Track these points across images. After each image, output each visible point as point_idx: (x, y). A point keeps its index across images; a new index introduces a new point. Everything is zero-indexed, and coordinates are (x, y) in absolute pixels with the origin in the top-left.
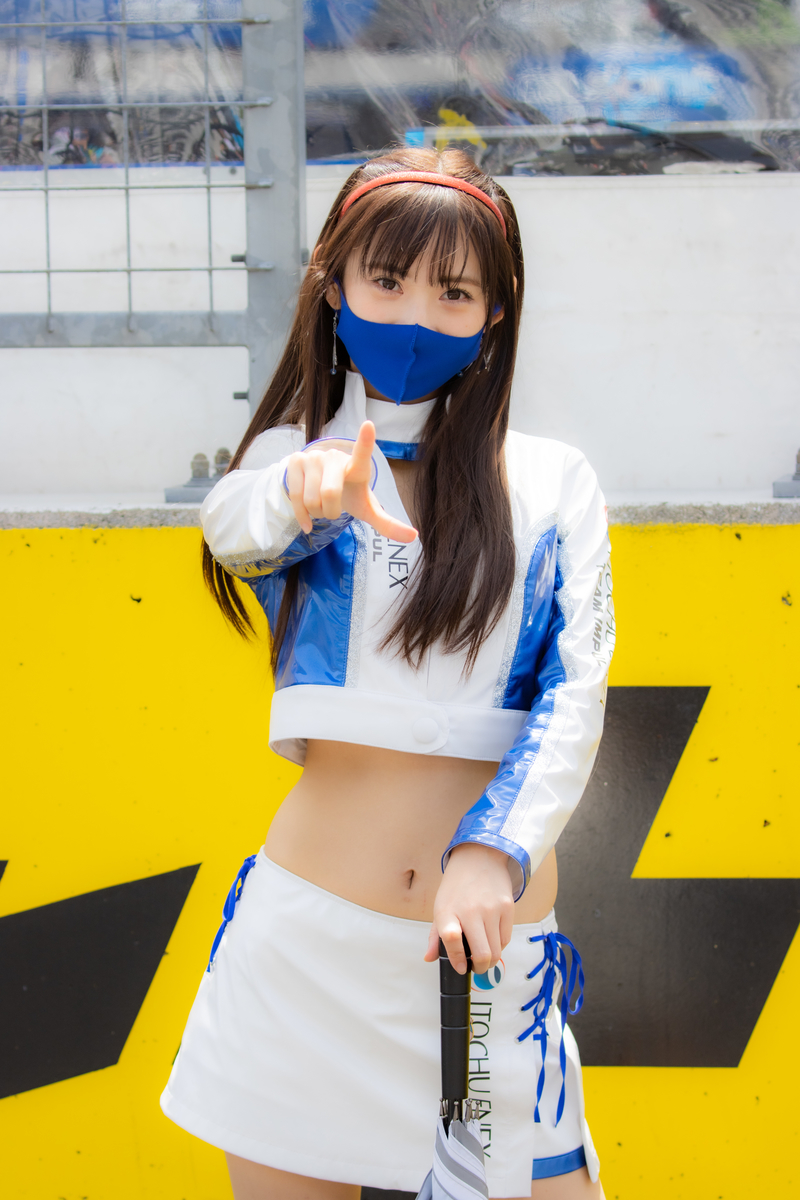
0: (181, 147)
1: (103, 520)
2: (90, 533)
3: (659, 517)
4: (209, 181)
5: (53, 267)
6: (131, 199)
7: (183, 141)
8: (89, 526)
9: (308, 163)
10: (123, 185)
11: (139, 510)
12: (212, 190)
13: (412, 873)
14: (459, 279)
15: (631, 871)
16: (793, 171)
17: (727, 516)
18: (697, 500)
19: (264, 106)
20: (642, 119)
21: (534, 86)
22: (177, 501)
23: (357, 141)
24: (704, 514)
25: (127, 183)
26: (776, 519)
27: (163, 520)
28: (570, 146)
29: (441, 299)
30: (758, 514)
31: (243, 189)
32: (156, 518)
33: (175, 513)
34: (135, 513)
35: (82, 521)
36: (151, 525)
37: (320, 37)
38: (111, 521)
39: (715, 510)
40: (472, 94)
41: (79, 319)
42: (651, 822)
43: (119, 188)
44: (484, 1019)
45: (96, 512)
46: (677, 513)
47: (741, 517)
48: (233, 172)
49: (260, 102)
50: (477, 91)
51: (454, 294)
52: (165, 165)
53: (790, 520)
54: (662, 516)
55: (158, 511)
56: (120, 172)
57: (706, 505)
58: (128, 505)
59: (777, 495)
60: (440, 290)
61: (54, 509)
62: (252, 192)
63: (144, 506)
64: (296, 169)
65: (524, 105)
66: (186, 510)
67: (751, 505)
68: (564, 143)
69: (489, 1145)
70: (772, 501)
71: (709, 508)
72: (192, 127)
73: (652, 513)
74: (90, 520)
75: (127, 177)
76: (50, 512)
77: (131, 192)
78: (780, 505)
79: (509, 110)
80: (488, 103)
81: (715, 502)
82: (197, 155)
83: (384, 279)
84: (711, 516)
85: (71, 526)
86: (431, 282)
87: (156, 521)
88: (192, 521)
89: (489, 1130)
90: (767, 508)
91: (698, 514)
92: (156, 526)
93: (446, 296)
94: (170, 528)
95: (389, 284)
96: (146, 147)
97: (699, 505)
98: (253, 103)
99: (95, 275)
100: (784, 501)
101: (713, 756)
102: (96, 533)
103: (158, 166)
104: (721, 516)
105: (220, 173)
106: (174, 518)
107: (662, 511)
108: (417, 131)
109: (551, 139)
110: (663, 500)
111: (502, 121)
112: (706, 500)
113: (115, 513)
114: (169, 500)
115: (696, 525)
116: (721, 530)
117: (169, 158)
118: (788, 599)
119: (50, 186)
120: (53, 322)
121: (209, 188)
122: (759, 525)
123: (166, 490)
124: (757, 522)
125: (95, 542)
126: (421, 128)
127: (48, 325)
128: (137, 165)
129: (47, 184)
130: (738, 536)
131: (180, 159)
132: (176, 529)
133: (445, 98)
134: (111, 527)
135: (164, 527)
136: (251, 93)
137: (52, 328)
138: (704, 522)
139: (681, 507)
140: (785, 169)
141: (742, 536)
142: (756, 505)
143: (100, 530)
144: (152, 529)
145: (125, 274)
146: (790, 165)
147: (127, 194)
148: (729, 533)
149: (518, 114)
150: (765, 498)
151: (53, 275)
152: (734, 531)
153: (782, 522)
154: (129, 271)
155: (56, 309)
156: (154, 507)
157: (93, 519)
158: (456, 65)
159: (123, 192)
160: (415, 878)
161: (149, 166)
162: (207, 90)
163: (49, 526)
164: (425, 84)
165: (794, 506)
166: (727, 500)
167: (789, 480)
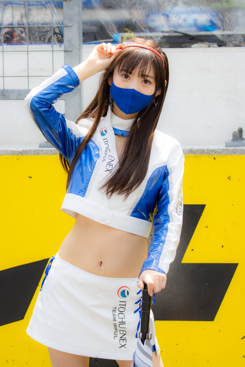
0: (45, 39)
1: (20, 153)
2: (16, 157)
3: (190, 153)
4: (53, 49)
5: (5, 75)
6: (29, 55)
7: (45, 37)
8: (16, 155)
9: (83, 44)
10: (26, 50)
11: (31, 150)
12: (54, 52)
13: (101, 262)
14: (147, 76)
15: (181, 261)
16: (232, 47)
17: (211, 153)
18: (202, 147)
19: (70, 26)
20: (185, 31)
21: (152, 21)
22: (43, 147)
23: (98, 37)
24: (204, 152)
25: (28, 50)
26: (226, 153)
27: (38, 153)
28: (163, 38)
29: (142, 82)
30: (221, 152)
31: (63, 52)
32: (36, 152)
33: (42, 151)
34: (30, 151)
35: (13, 153)
36: (35, 154)
37: (87, 5)
38: (22, 153)
39: (207, 151)
40: (134, 23)
41: (13, 91)
42: (188, 246)
43: (25, 51)
44: (124, 306)
45: (18, 150)
46: (196, 152)
47: (215, 153)
48: (60, 46)
49: (69, 25)
50: (135, 22)
51: (146, 81)
52: (40, 44)
53: (230, 154)
54: (191, 152)
55: (37, 150)
56: (26, 46)
57: (205, 149)
58: (27, 148)
59: (227, 146)
60: (141, 79)
61: (5, 149)
62: (66, 53)
63: (32, 149)
64: (80, 46)
65: (149, 26)
66: (45, 150)
67: (218, 149)
68: (161, 38)
69: (126, 344)
70: (225, 148)
71: (205, 150)
72: (48, 33)
73: (188, 151)
74: (16, 153)
75: (28, 48)
76: (4, 150)
77: (29, 52)
78: (227, 149)
79: (145, 28)
80: (138, 26)
81: (207, 148)
82: (49, 41)
83: (125, 75)
84: (206, 152)
85: (10, 155)
86: (139, 76)
87: (36, 153)
88: (47, 153)
89: (126, 340)
90: (223, 150)
91: (202, 152)
92: (36, 155)
93: (143, 82)
94: (40, 155)
95: (126, 77)
96: (34, 38)
97: (202, 149)
98: (67, 25)
99: (18, 77)
100: (228, 148)
101: (207, 226)
102: (18, 157)
103: (38, 44)
104: (209, 152)
105: (57, 46)
106: (42, 152)
107: (191, 151)
108: (117, 34)
109: (157, 37)
110: (192, 148)
111: (142, 31)
112: (205, 147)
113: (23, 151)
114: (40, 147)
115: (202, 155)
116: (209, 157)
117: (41, 42)
118: (230, 178)
119: (4, 50)
120: (5, 92)
121: (53, 51)
122: (221, 155)
123: (39, 144)
124: (220, 154)
125: (18, 159)
126: (118, 33)
127: (3, 93)
128: (31, 44)
129: (3, 50)
130: (214, 159)
131: (44, 43)
132: (42, 155)
133: (125, 24)
134: (22, 155)
135: (38, 155)
136: (66, 22)
137: (4, 94)
138: (204, 154)
139: (197, 150)
140: (229, 46)
141: (216, 159)
142: (220, 149)
143: (19, 156)
144: (35, 155)
145: (27, 78)
146: (231, 45)
147: (28, 53)
148: (212, 158)
149: (147, 29)
150: (223, 147)
151: (5, 78)
152: (213, 157)
153: (228, 154)
154: (28, 77)
155: (6, 88)
156: (36, 149)
157: (17, 153)
158: (129, 14)
159: (26, 52)
160: (102, 264)
161: (35, 44)
162: (52, 21)
163: (3, 155)
164: (119, 20)
165: (232, 149)
166: (211, 148)
167: (230, 141)
